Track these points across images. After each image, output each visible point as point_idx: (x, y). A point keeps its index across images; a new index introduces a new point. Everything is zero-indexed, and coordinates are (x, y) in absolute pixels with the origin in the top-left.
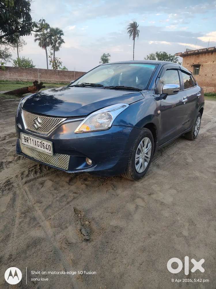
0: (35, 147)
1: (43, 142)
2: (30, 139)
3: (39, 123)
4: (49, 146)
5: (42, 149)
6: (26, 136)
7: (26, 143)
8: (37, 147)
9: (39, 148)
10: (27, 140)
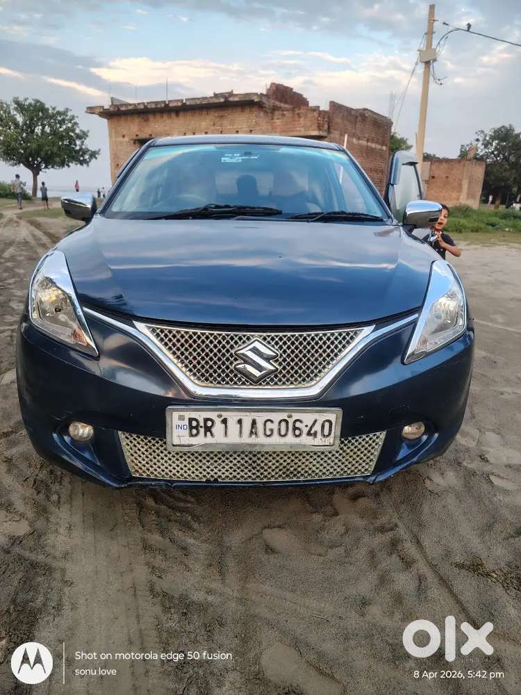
0: (253, 440)
1: (296, 416)
2: (225, 421)
3: (268, 359)
4: (327, 425)
5: (290, 439)
6: (201, 416)
7: (201, 440)
8: (261, 439)
9: (275, 439)
10: (202, 431)
